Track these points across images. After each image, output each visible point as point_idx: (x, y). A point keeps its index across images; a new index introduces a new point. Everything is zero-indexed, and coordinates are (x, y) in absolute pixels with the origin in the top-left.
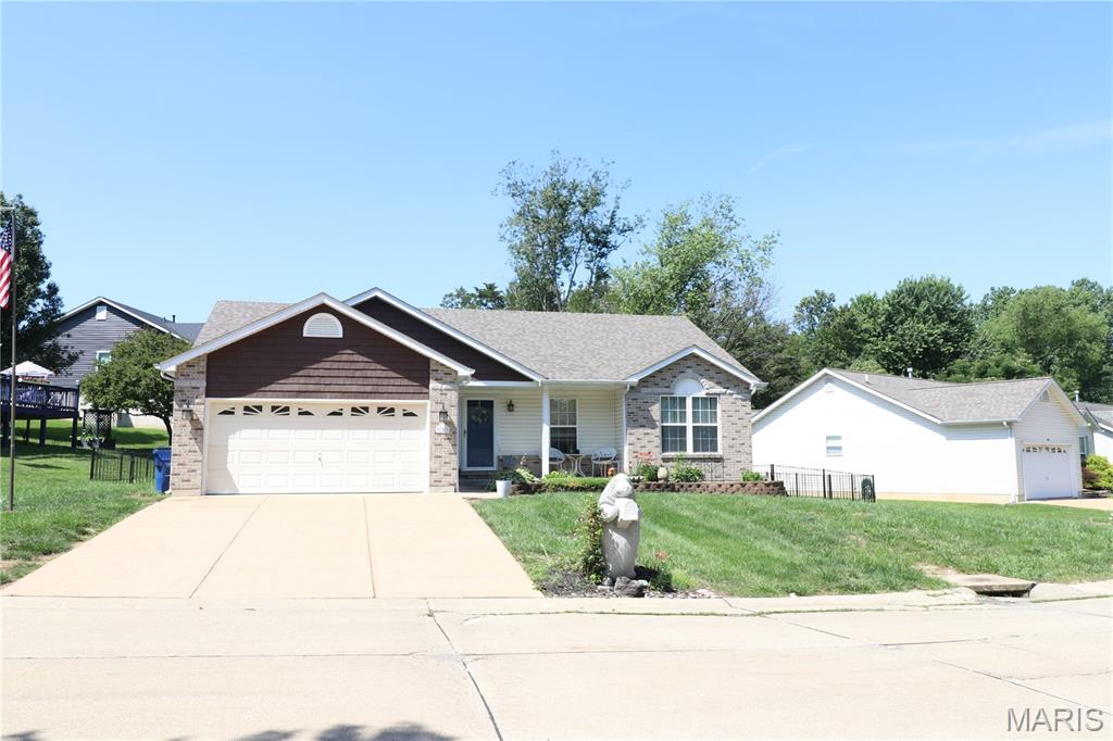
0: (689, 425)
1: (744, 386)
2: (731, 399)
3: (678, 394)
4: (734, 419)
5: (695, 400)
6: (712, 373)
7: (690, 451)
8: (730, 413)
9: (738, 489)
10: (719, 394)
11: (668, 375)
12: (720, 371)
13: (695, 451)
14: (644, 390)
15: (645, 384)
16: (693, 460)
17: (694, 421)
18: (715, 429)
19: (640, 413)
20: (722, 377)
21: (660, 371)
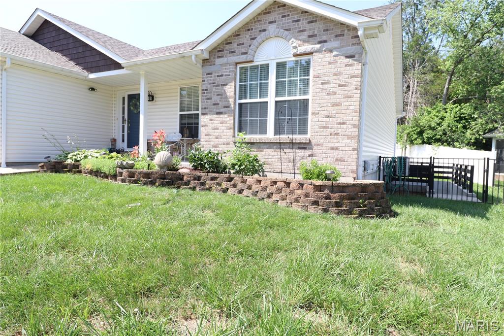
0: (271, 99)
1: (352, 33)
2: (329, 57)
3: (259, 61)
4: (331, 87)
5: (281, 66)
6: (303, 24)
7: (270, 135)
8: (326, 79)
9: (279, 190)
10: (311, 53)
11: (245, 38)
12: (314, 18)
13: (275, 134)
14: (219, 61)
15: (220, 54)
16: (270, 144)
17: (277, 95)
18: (305, 103)
19: (214, 89)
20: (318, 27)
21: (236, 34)
